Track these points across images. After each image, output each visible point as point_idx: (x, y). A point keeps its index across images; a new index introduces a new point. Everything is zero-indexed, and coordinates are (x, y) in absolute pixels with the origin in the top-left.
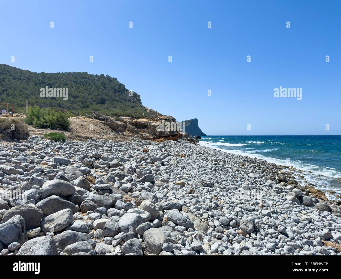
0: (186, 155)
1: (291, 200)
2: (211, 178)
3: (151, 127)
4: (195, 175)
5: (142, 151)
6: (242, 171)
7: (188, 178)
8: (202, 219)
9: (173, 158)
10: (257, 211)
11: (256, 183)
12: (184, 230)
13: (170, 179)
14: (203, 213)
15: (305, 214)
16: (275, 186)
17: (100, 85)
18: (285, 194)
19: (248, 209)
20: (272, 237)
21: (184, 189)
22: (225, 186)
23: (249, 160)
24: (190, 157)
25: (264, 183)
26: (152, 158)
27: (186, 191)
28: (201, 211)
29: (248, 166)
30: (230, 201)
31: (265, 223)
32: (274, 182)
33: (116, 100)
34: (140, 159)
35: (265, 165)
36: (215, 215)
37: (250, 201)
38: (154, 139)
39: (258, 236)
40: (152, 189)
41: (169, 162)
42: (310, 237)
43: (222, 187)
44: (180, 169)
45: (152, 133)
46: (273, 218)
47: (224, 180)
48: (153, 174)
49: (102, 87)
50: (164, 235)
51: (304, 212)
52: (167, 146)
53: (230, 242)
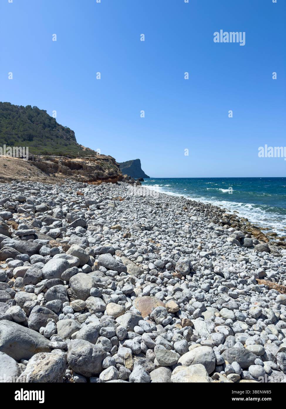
0: (126, 198)
1: (231, 242)
2: (150, 222)
3: (87, 168)
4: (133, 219)
5: (76, 194)
6: (185, 214)
7: (125, 222)
8: (137, 262)
9: (111, 201)
10: (195, 253)
11: (197, 226)
12: (116, 275)
13: (105, 223)
14: (138, 256)
15: (243, 255)
16: (216, 228)
17: (27, 118)
18: (226, 236)
19: (186, 251)
20: (208, 278)
21: (120, 234)
22: (164, 230)
23: (193, 203)
24: (130, 200)
25: (205, 226)
26: (86, 202)
27: (122, 235)
28: (136, 254)
29: (191, 209)
30: (167, 244)
31: (202, 264)
32: (217, 225)
33: (45, 136)
34: (73, 202)
35: (210, 208)
36: (150, 258)
37: (189, 243)
38: (91, 181)
39: (194, 278)
40: (85, 234)
41: (106, 206)
42: (245, 276)
43: (161, 231)
44: (118, 213)
45: (88, 175)
46: (211, 259)
47: (164, 224)
48: (87, 218)
49: (29, 121)
50: (92, 280)
51: (243, 253)
52: (105, 188)
53: (165, 284)
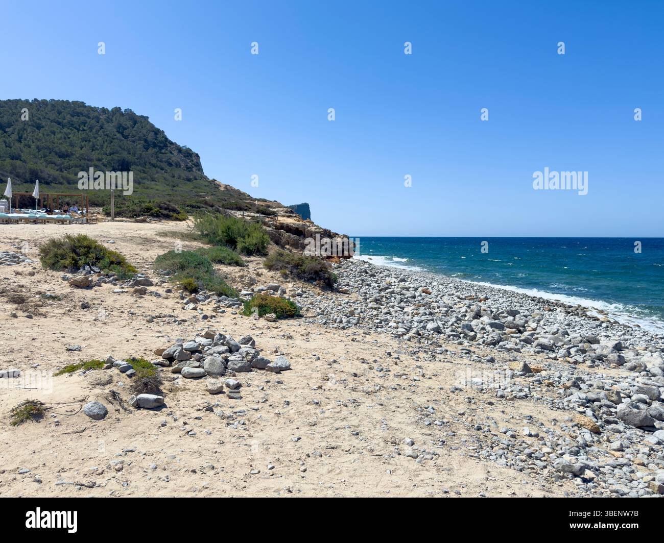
33: (150, 163)
49: (119, 135)
